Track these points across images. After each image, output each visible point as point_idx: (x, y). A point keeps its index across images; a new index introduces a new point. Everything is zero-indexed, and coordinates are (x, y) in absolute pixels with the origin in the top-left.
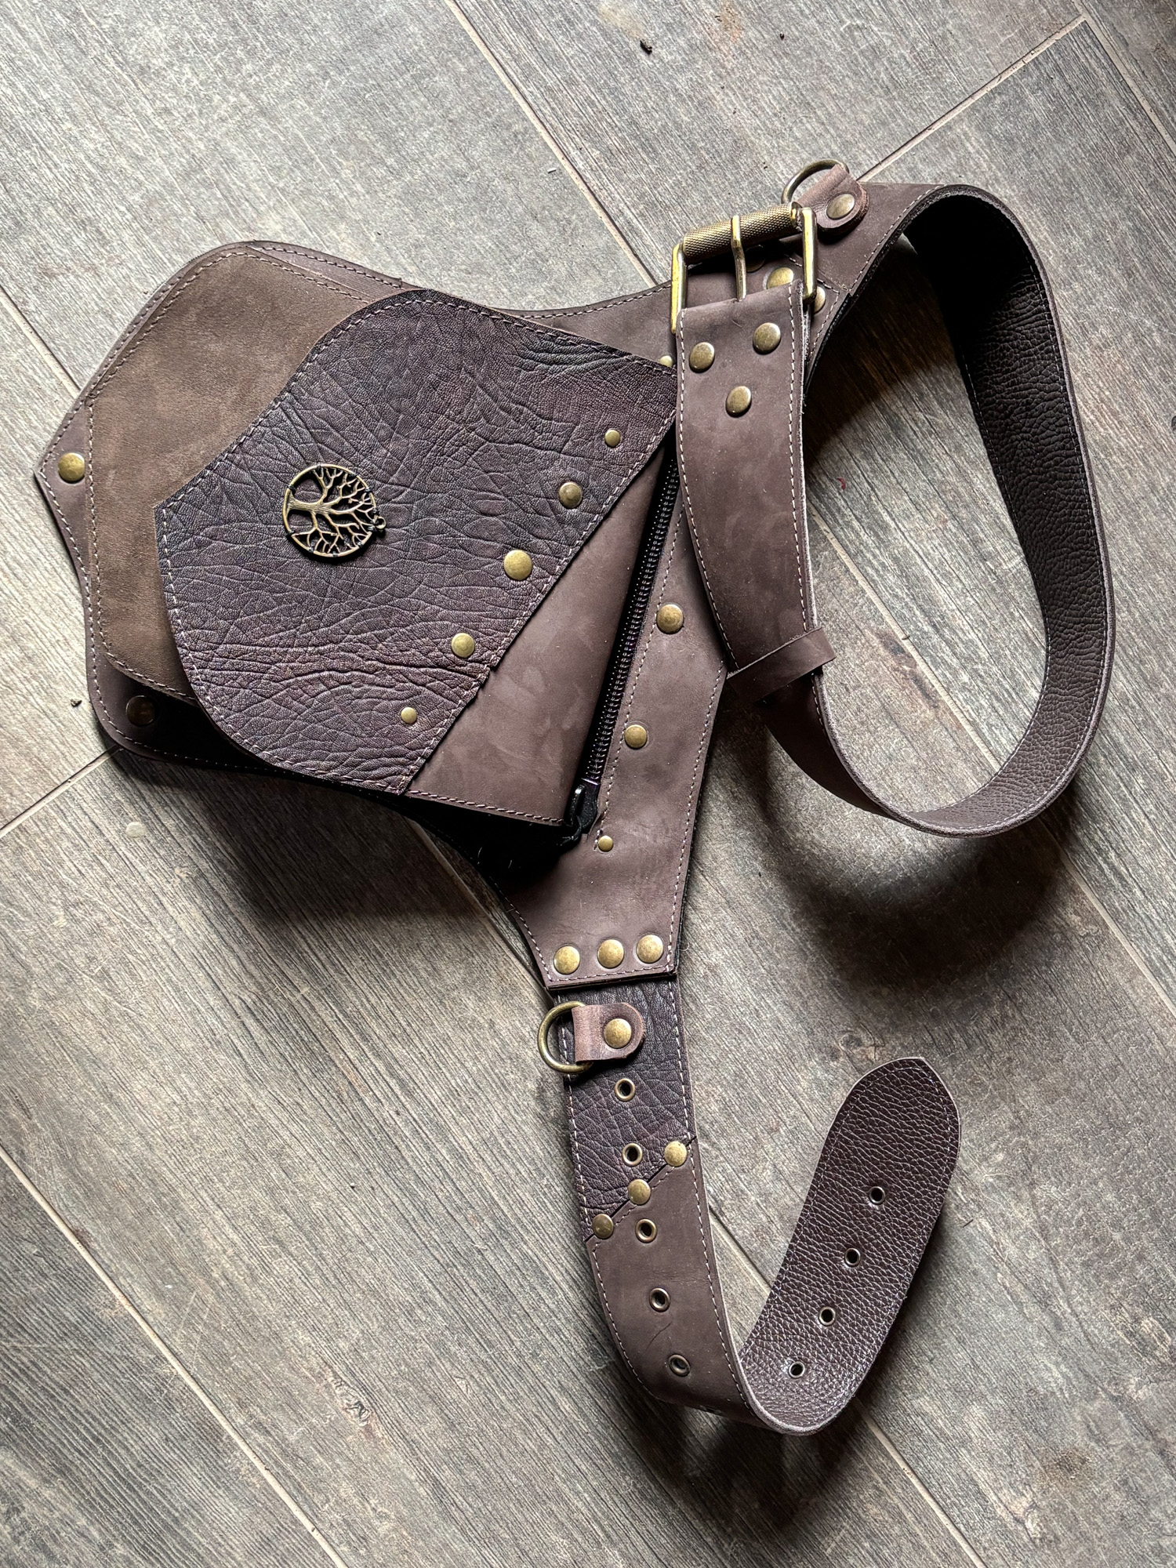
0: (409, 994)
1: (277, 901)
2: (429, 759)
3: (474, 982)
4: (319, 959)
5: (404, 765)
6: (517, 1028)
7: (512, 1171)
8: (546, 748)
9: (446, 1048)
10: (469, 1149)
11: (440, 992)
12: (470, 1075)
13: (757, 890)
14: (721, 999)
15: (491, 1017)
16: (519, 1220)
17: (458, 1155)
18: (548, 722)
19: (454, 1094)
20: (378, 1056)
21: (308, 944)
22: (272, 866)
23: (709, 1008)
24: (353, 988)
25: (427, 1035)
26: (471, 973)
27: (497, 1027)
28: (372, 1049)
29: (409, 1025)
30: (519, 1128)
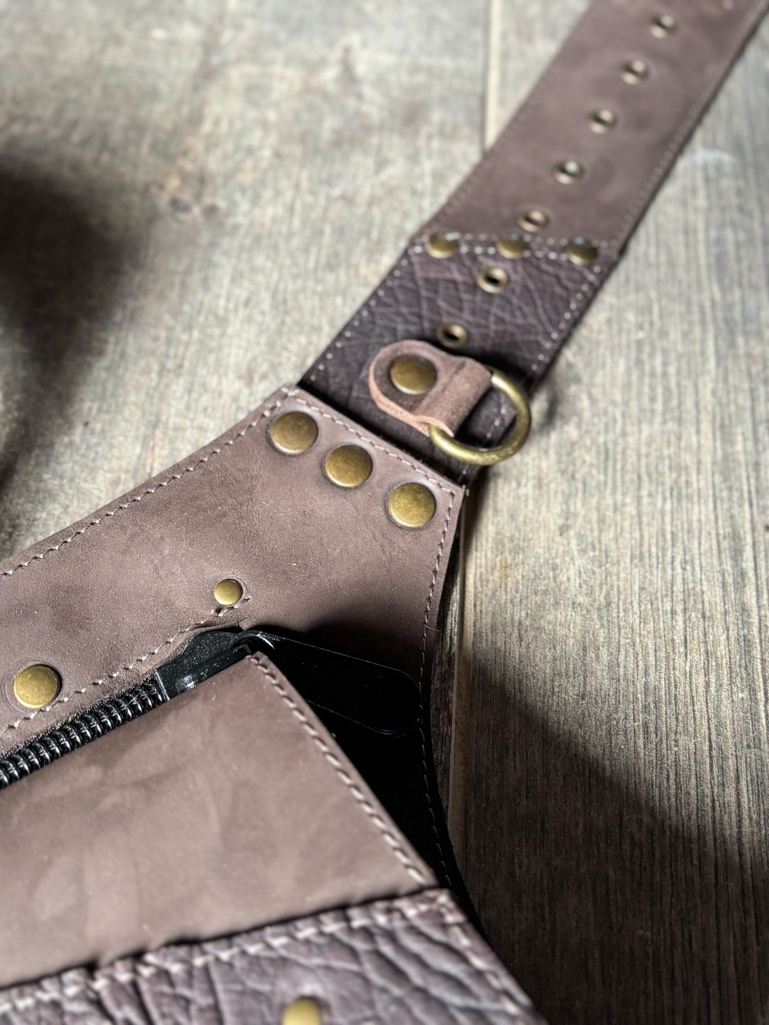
0: (645, 648)
1: (744, 928)
2: (341, 909)
3: (545, 592)
4: (738, 794)
5: (391, 936)
6: (536, 501)
7: (672, 370)
8: (152, 768)
9: (645, 548)
10: (706, 427)
11: (600, 618)
12: (639, 499)
13: (108, 412)
14: (271, 345)
15: (558, 539)
16: (703, 323)
17: (724, 430)
18: (107, 803)
19: (678, 494)
20: (744, 610)
21: (740, 827)
22: (714, 988)
23: (293, 347)
24: (717, 716)
25: (659, 583)
26: (541, 606)
27: (560, 522)
28: (746, 624)
29: (673, 612)
30: (626, 403)
